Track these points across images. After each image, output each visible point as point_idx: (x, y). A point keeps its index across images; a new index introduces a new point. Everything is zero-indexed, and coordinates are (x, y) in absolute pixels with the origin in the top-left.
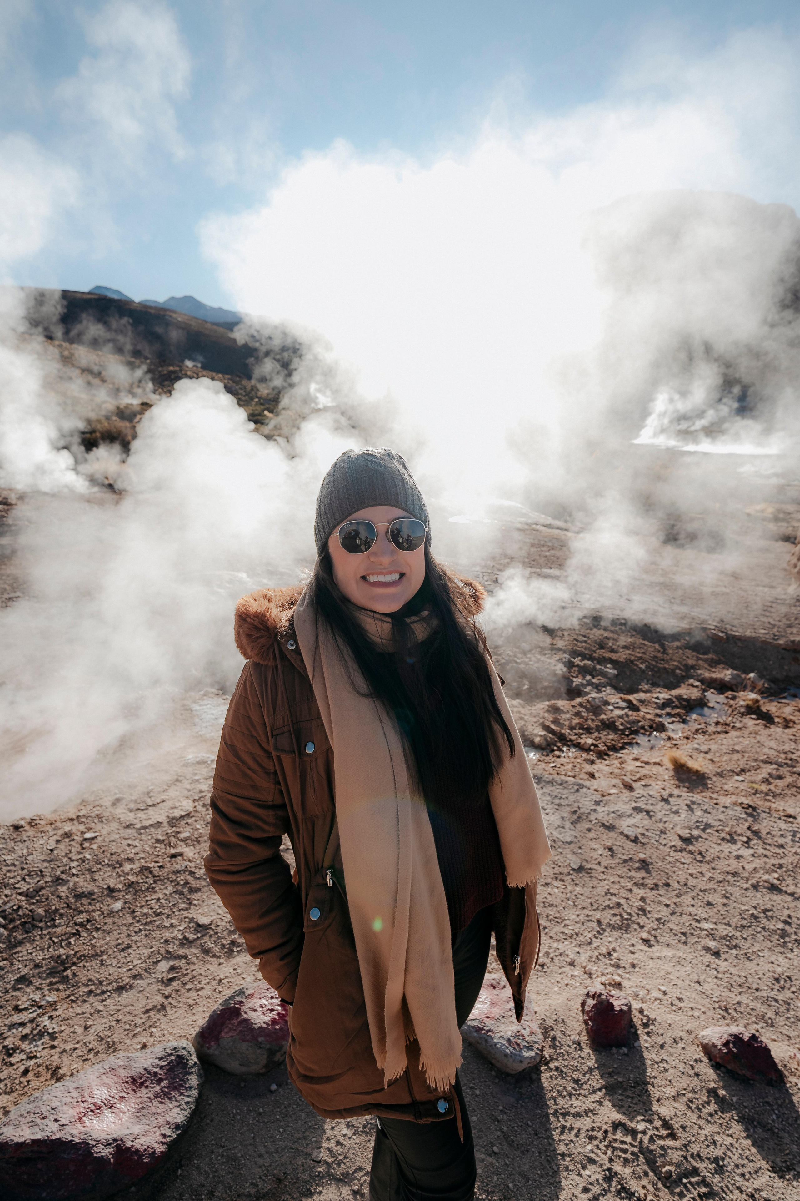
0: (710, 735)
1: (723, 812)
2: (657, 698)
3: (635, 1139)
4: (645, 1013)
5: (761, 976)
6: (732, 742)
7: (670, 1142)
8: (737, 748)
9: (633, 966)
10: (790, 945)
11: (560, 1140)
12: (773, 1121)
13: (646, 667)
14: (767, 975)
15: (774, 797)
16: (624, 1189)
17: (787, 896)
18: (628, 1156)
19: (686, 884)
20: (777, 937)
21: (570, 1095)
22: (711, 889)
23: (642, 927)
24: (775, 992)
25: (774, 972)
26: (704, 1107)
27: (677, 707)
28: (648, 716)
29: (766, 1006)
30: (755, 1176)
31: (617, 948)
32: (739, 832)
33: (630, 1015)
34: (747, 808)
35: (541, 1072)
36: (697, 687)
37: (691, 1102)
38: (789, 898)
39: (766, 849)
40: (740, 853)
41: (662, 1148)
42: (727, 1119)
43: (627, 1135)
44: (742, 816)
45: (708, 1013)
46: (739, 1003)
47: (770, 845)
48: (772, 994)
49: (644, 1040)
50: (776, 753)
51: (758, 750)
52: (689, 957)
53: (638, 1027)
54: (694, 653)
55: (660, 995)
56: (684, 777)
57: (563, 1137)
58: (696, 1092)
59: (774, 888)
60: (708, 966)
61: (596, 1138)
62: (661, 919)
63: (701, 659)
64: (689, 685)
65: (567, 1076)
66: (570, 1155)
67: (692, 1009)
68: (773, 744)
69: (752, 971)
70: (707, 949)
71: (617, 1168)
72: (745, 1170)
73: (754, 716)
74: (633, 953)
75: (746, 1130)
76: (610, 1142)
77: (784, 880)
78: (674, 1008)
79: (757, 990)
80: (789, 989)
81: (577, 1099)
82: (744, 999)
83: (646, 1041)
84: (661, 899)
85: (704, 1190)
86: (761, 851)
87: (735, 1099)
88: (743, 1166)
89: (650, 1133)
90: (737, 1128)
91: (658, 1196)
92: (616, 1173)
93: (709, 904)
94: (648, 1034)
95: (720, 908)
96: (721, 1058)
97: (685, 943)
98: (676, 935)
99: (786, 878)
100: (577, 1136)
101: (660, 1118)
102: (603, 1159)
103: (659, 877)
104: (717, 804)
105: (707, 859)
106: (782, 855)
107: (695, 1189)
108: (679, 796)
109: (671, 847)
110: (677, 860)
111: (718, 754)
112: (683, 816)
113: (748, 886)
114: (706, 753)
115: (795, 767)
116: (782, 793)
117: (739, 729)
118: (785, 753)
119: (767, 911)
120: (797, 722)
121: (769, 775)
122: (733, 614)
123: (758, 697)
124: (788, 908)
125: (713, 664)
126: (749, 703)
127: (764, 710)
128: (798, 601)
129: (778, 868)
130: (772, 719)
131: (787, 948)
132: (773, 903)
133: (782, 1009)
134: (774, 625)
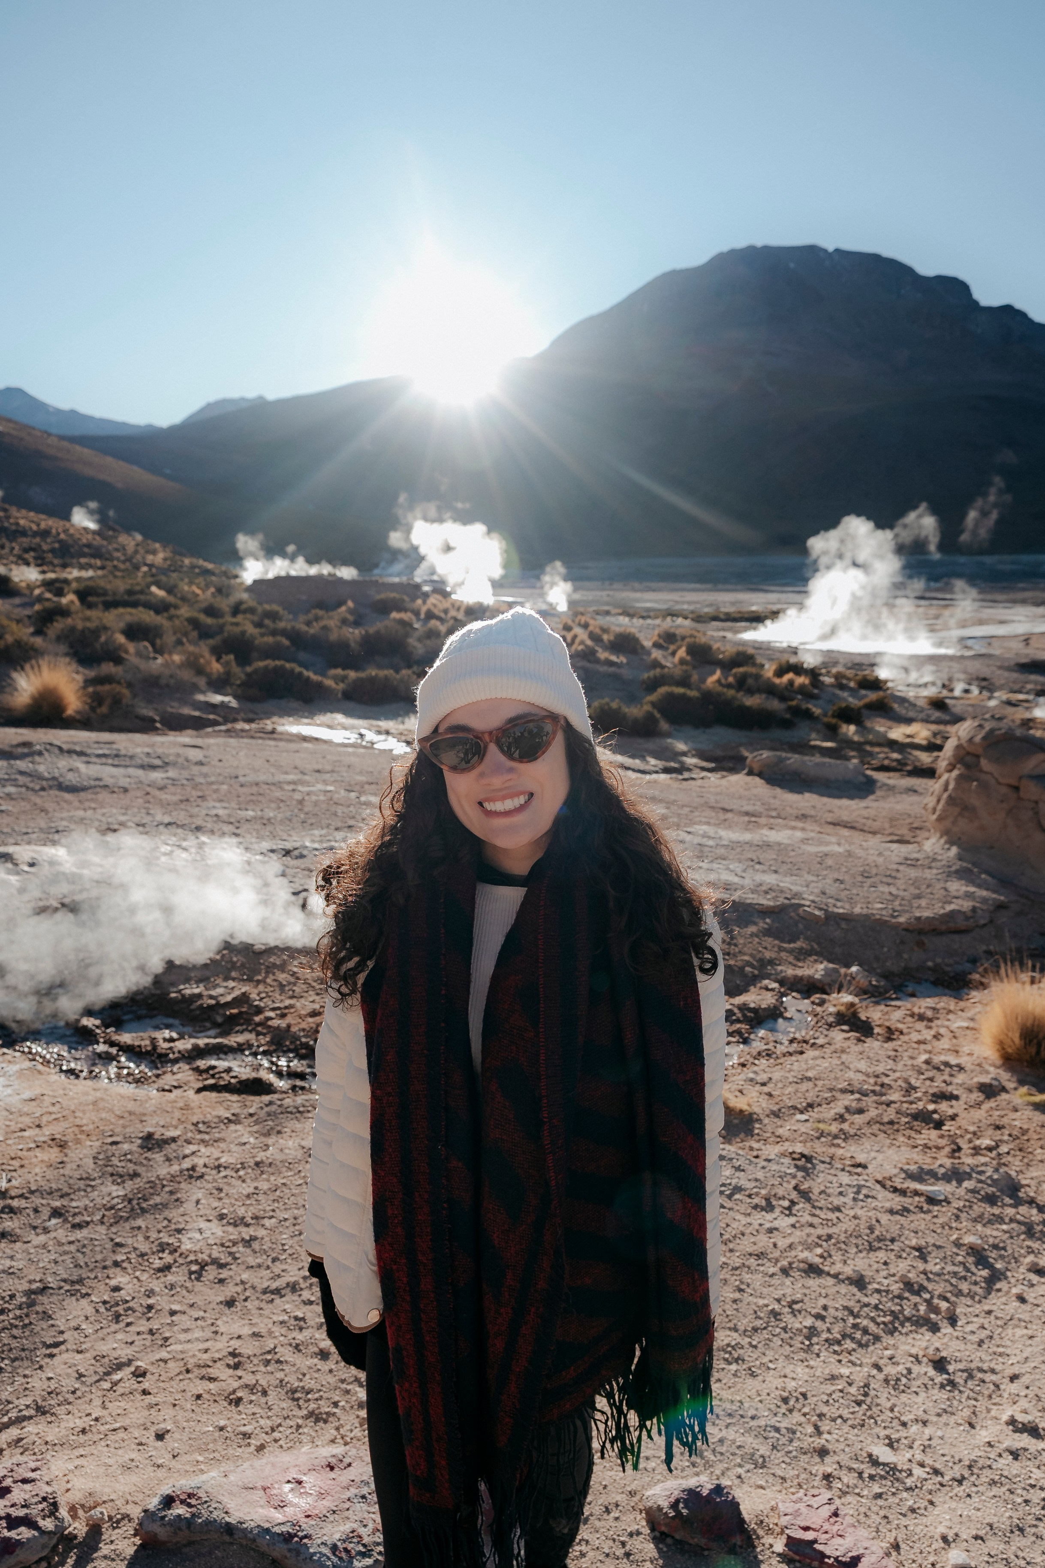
0: (776, 1058)
1: (763, 1168)
5: (764, 1397)
6: (805, 1067)
8: (810, 1074)
10: (816, 1348)
14: (772, 1395)
15: (844, 1140)
17: (829, 1278)
20: (800, 1338)
24: (780, 1418)
25: (785, 1389)
27: (738, 1021)
29: (761, 1440)
32: (781, 1192)
34: (799, 1159)
36: (772, 990)
38: (830, 1281)
39: (814, 1215)
40: (776, 1224)
44: (789, 1171)
47: (821, 1208)
48: (773, 1421)
50: (861, 1077)
51: (840, 1074)
54: (776, 942)
59: (813, 1270)
63: (785, 950)
64: (761, 988)
68: (862, 1065)
69: (754, 1392)
73: (847, 1027)
77: (830, 1256)
79: (753, 1418)
80: (800, 1411)
86: (807, 1218)
95: (727, 1307)
96: (665, 1525)
99: (833, 1253)
104: (757, 1157)
106: (835, 1221)
111: (780, 1085)
113: (775, 1270)
114: (764, 1084)
115: (885, 1095)
116: (859, 1133)
117: (822, 1046)
118: (877, 1076)
119: (796, 1302)
120: (905, 1031)
121: (847, 1109)
122: (842, 882)
123: (856, 1000)
124: (827, 1296)
125: (801, 955)
126: (842, 1008)
127: (864, 1018)
128: (934, 860)
129: (826, 1241)
130: (872, 1029)
131: (812, 1353)
132: (807, 1291)
133: (783, 1440)
134: (896, 897)
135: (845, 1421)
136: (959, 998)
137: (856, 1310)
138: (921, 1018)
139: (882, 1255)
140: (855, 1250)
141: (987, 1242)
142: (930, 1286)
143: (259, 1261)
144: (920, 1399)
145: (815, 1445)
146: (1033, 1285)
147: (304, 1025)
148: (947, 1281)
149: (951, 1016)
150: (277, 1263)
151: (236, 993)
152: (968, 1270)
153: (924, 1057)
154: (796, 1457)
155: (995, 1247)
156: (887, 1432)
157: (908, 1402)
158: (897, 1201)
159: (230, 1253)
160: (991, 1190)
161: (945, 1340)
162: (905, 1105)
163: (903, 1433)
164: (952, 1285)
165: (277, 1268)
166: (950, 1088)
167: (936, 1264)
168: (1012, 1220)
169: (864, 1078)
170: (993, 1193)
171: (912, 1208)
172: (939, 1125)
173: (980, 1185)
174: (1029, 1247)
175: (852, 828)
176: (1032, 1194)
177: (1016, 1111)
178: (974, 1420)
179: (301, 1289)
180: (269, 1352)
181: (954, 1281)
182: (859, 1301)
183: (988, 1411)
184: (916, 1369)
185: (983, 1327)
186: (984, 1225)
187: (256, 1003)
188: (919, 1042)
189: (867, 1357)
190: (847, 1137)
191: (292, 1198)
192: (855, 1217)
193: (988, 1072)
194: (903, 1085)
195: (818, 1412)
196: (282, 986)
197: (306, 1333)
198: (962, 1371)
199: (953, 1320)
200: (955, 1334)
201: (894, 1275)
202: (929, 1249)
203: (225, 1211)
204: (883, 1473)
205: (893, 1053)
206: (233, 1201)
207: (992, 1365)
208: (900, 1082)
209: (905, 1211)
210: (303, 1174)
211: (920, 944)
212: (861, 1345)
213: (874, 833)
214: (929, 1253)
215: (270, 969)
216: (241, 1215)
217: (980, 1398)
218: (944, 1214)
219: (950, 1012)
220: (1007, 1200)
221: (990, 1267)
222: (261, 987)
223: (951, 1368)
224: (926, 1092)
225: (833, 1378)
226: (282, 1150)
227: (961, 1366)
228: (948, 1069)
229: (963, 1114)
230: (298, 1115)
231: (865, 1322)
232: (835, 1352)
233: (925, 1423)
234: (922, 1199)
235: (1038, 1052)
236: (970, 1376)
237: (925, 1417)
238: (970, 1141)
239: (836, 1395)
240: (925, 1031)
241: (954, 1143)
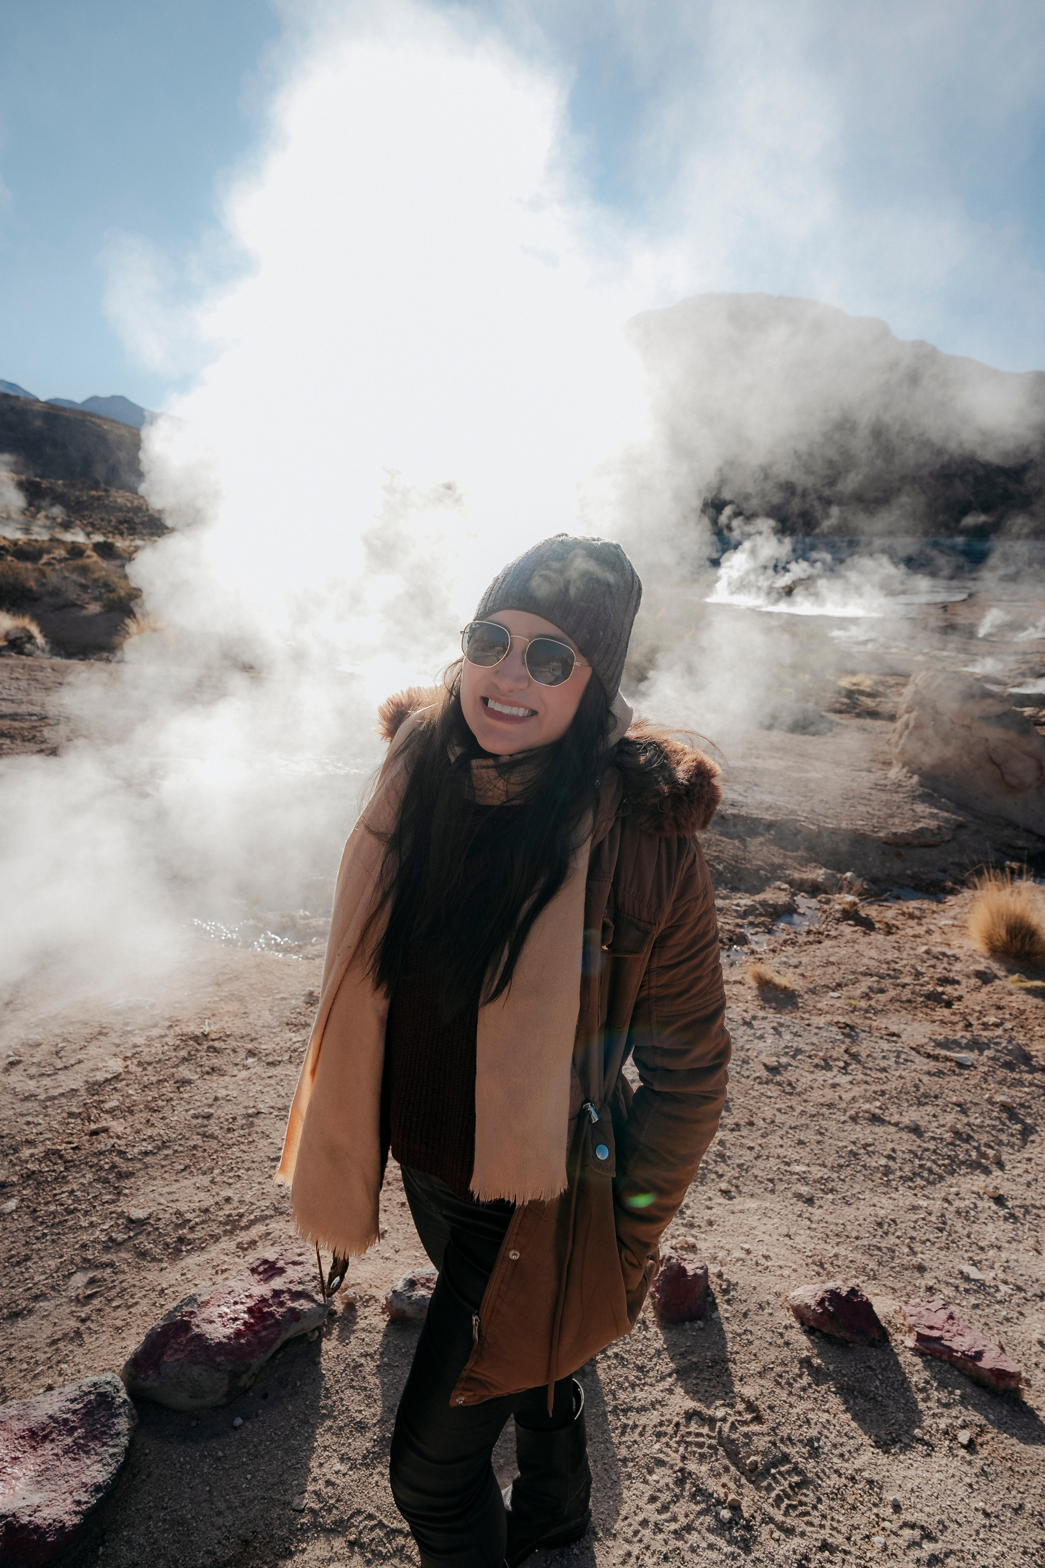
0: (800, 946)
1: (816, 1034)
2: (738, 905)
3: (712, 1429)
4: (725, 1277)
5: (861, 1222)
6: (826, 954)
7: (755, 1428)
8: (832, 959)
9: (710, 1223)
10: (894, 1183)
11: (620, 1443)
12: (876, 1387)
13: (724, 867)
14: (868, 1220)
15: (875, 1014)
16: (699, 1491)
17: (891, 1126)
18: (705, 1450)
19: (773, 1122)
20: (880, 1175)
21: (633, 1386)
22: (802, 1125)
23: (721, 1176)
24: (878, 1239)
25: (876, 1216)
26: (795, 1381)
27: (761, 915)
28: (727, 927)
29: (867, 1256)
30: (855, 1455)
31: (691, 1204)
32: (835, 1056)
33: (707, 1280)
34: (845, 1028)
35: (597, 1362)
36: (784, 890)
37: (781, 1376)
38: (893, 1129)
39: (866, 1074)
40: (836, 1080)
41: (746, 1435)
42: (823, 1392)
43: (703, 1426)
44: (838, 1038)
45: (800, 1270)
46: (836, 1256)
47: (871, 1069)
48: (874, 1242)
49: (724, 1309)
51: (857, 960)
52: (777, 1207)
53: (717, 1294)
54: (782, 850)
55: (743, 1255)
56: (770, 996)
57: (624, 1439)
58: (786, 1365)
59: (875, 1119)
60: (800, 1216)
61: (666, 1434)
62: (743, 1164)
63: (790, 857)
64: (776, 888)
65: (629, 1363)
66: (633, 1460)
67: (781, 1267)
68: (873, 953)
69: (852, 1217)
70: (799, 1196)
71: (692, 1466)
72: (844, 1449)
73: (851, 922)
74: (710, 1208)
75: (846, 1402)
76: (683, 1436)
77: (888, 1108)
78: (759, 1268)
79: (857, 1238)
80: (894, 1234)
81: (642, 1390)
82: (842, 1250)
83: (726, 1311)
84: (743, 1141)
85: (796, 1479)
86: (860, 1077)
87: (831, 1367)
88: (841, 1445)
89: (731, 1419)
90: (835, 1402)
91: (741, 1494)
92: (690, 1473)
93: (801, 1142)
94: (728, 1302)
95: (813, 1147)
96: (815, 1320)
97: (773, 1191)
98: (761, 1182)
99: (889, 1105)
100: (641, 1434)
101: (743, 1400)
102: (674, 1458)
103: (740, 1115)
104: (809, 1025)
105: (798, 1090)
106: (885, 1079)
107: (786, 1479)
108: (764, 1018)
109: (755, 1079)
110: (762, 1094)
111: (809, 968)
112: (769, 1041)
113: (846, 1118)
114: (796, 967)
115: (899, 978)
116: (885, 1008)
117: (835, 937)
118: (888, 963)
119: (870, 1145)
120: (901, 926)
121: (870, 988)
122: (827, 803)
123: (857, 900)
124: (893, 1141)
125: (804, 862)
126: (847, 906)
127: (864, 915)
128: (900, 786)
129: (882, 1096)
130: (873, 924)
131: (892, 1187)
132: (876, 1137)
133: (886, 1258)
134: (873, 815)
135: (933, 1244)
136: (940, 902)
137: (919, 1153)
138: (911, 916)
139: (929, 1108)
140: (907, 1104)
141: (1014, 1101)
142: (976, 1136)
144: (990, 1228)
145: (914, 1262)
148: (988, 1132)
149: (935, 916)
152: (1004, 1124)
153: (924, 948)
154: (900, 1272)
155: (1022, 1105)
156: (970, 1254)
157: (980, 1230)
158: (932, 1065)
160: (1008, 1058)
161: (998, 1181)
162: (918, 988)
163: (983, 1256)
164: (993, 1135)
166: (951, 975)
167: (977, 1118)
168: (1031, 1084)
169: (877, 964)
170: (1011, 1062)
171: (946, 1071)
172: (949, 1004)
173: (998, 1054)
176: (1042, 1063)
177: (1011, 994)
178: (1039, 1248)
181: (993, 1132)
182: (920, 1146)
184: (980, 1204)
185: (1027, 1171)
186: (1009, 1087)
188: (915, 936)
189: (939, 1191)
190: (876, 1012)
192: (901, 1077)
193: (979, 962)
194: (913, 971)
195: (909, 1235)
198: (1020, 1207)
199: (1001, 1165)
200: (1006, 1176)
201: (943, 1126)
202: (969, 1105)
204: (975, 1288)
205: (896, 945)
208: (908, 968)
209: (940, 1073)
211: (899, 855)
212: (929, 1183)
214: (969, 1109)
217: (1039, 1229)
218: (974, 1077)
219: (934, 912)
220: (1023, 1067)
221: (1021, 1121)
223: (1010, 1204)
224: (932, 977)
225: (914, 1208)
227: (1018, 1202)
228: (946, 959)
229: (967, 996)
231: (929, 1164)
232: (910, 1187)
233: (999, 1248)
234: (953, 1064)
235: (1023, 946)
236: (1027, 1212)
237: (999, 1244)
238: (979, 1019)
239: (920, 1223)
240: (917, 928)
241: (965, 1019)
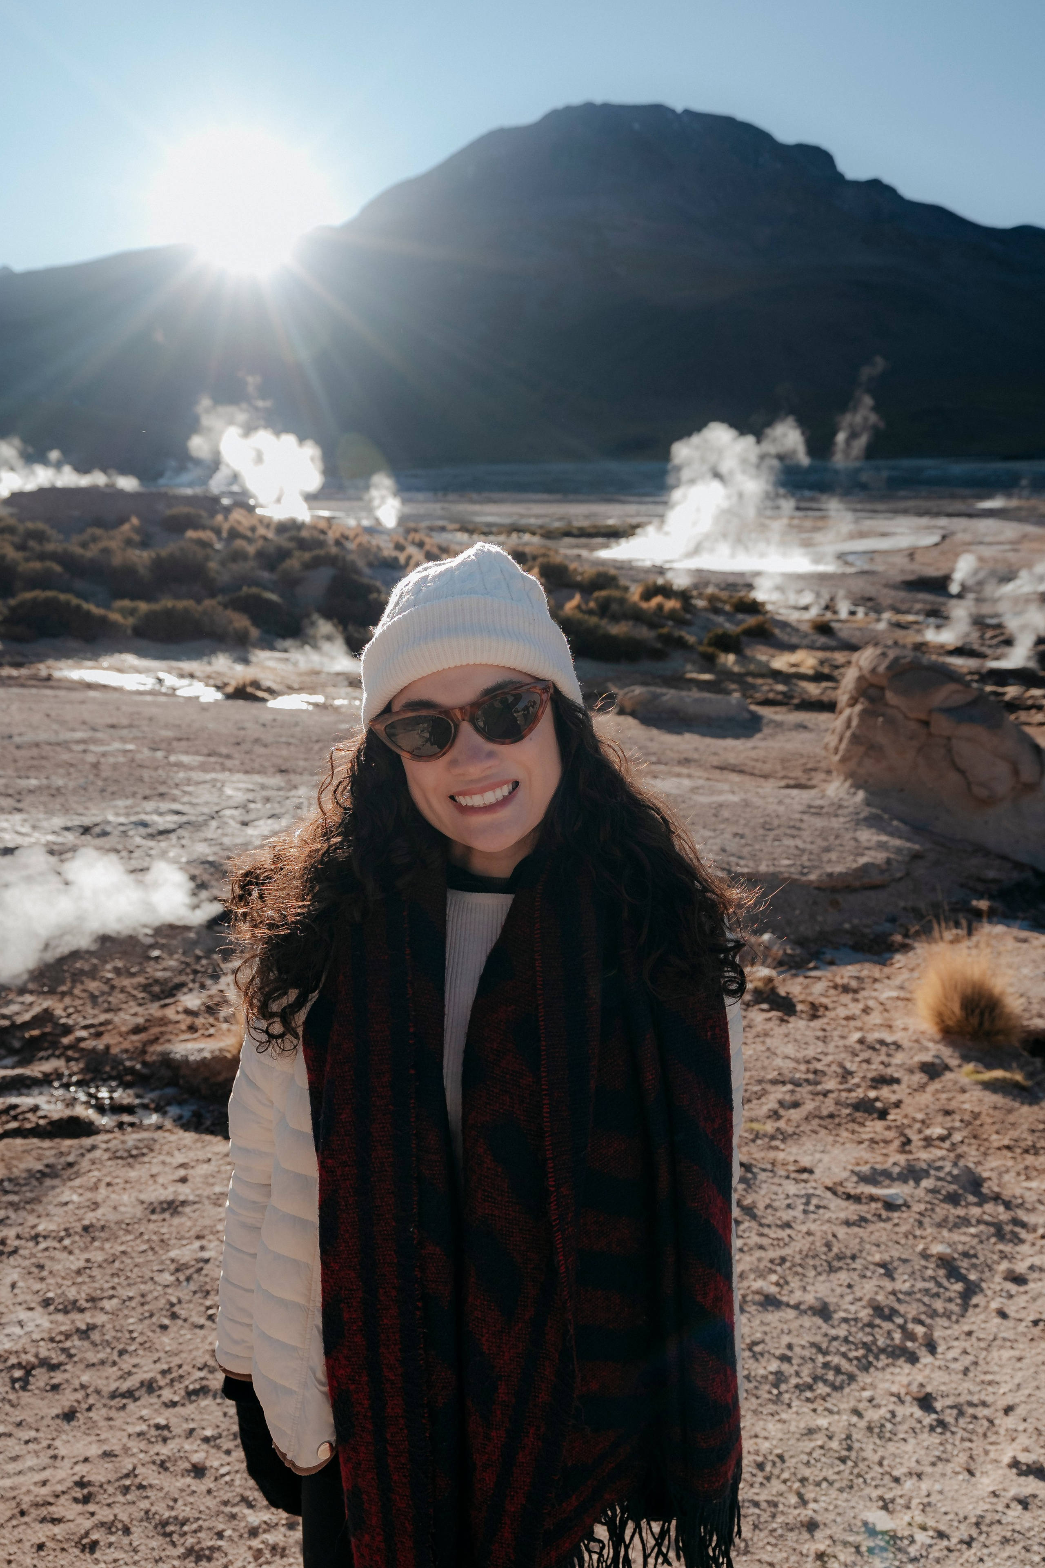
10: (786, 1397)
15: (783, 1141)
17: (789, 1311)
20: (767, 1387)
38: (791, 1314)
39: (762, 1235)
47: (769, 1226)
51: (766, 1062)
59: (770, 1302)
68: (790, 1049)
73: (767, 1006)
77: (787, 1283)
80: (778, 1477)
86: (755, 1239)
99: (789, 1279)
106: (787, 1239)
115: (819, 1083)
116: (797, 1131)
118: (808, 1062)
120: (830, 1006)
121: (781, 1103)
122: (742, 837)
123: (773, 973)
124: (790, 1332)
126: (762, 984)
127: (783, 994)
128: (840, 807)
129: (780, 1265)
130: (794, 1006)
131: (782, 1403)
132: (767, 1329)
133: (765, 1517)
134: (803, 851)
135: (831, 1484)
136: (883, 963)
137: (824, 1346)
138: (846, 989)
139: (843, 1277)
140: (812, 1273)
141: (955, 1250)
142: (902, 1309)
143: (101, 1356)
144: (909, 1447)
145: (802, 1518)
146: (1011, 1297)
147: (126, 1045)
148: (919, 1300)
149: (877, 986)
150: (126, 1357)
151: (36, 1010)
152: (939, 1285)
153: (857, 1036)
154: (781, 1536)
155: (966, 1255)
156: (879, 1492)
157: (897, 1452)
158: (851, 1210)
159: (63, 1350)
160: (952, 1188)
161: (927, 1372)
162: (844, 1094)
163: (897, 1491)
164: (925, 1304)
165: (126, 1363)
166: (890, 1071)
167: (905, 1281)
168: (979, 1222)
169: (792, 1065)
170: (955, 1191)
171: (869, 1216)
172: (883, 1115)
173: (940, 1183)
174: (1001, 1252)
175: (741, 772)
176: (996, 1189)
177: (964, 1092)
178: (973, 1466)
179: (160, 1388)
180: (127, 1476)
181: (926, 1299)
182: (826, 1335)
183: (987, 1453)
184: (901, 1411)
185: (965, 1352)
186: (950, 1230)
187: (63, 1021)
188: (847, 1018)
189: (845, 1401)
190: (785, 1137)
191: (136, 1270)
192: (809, 1233)
193: (927, 1049)
194: (839, 1070)
195: (799, 1476)
196: (93, 998)
197: (173, 1445)
198: (951, 1407)
199: (931, 1347)
200: (937, 1363)
201: (860, 1299)
202: (896, 1264)
203: (50, 1295)
204: (882, 1544)
205: (821, 1034)
206: (60, 1280)
207: (983, 1397)
208: (834, 1067)
209: (862, 1221)
210: (146, 1237)
211: (835, 904)
212: (835, 1388)
213: (765, 777)
214: (896, 1269)
215: (77, 977)
216: (72, 1298)
217: (974, 1438)
218: (905, 1220)
219: (875, 980)
220: (971, 1198)
221: (962, 1278)
222: (67, 1000)
223: (938, 1405)
224: (864, 1078)
225: (810, 1432)
226: (115, 1208)
227: (949, 1402)
228: (884, 1049)
229: (907, 1100)
230: (130, 1160)
231: (836, 1360)
232: (808, 1400)
233: (919, 1476)
234: (879, 1205)
235: (981, 1024)
236: (961, 1413)
237: (919, 1469)
238: (920, 1131)
239: (817, 1454)
240: (852, 1005)
241: (903, 1134)
